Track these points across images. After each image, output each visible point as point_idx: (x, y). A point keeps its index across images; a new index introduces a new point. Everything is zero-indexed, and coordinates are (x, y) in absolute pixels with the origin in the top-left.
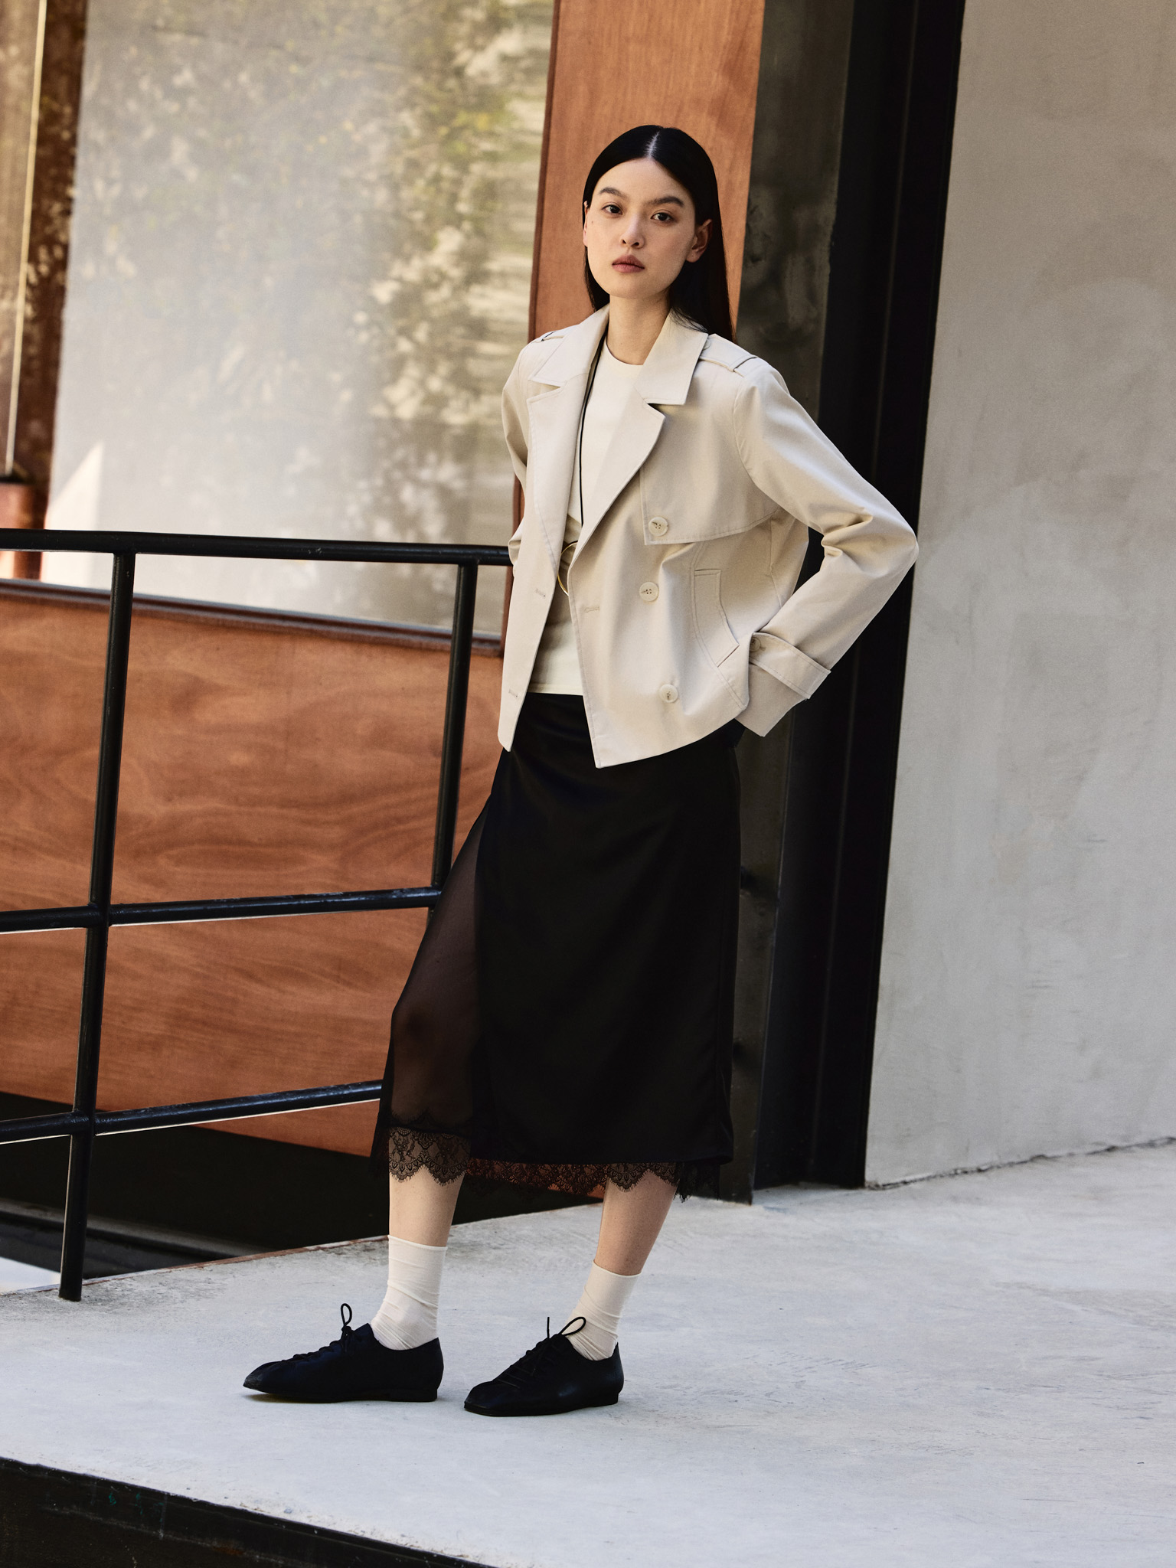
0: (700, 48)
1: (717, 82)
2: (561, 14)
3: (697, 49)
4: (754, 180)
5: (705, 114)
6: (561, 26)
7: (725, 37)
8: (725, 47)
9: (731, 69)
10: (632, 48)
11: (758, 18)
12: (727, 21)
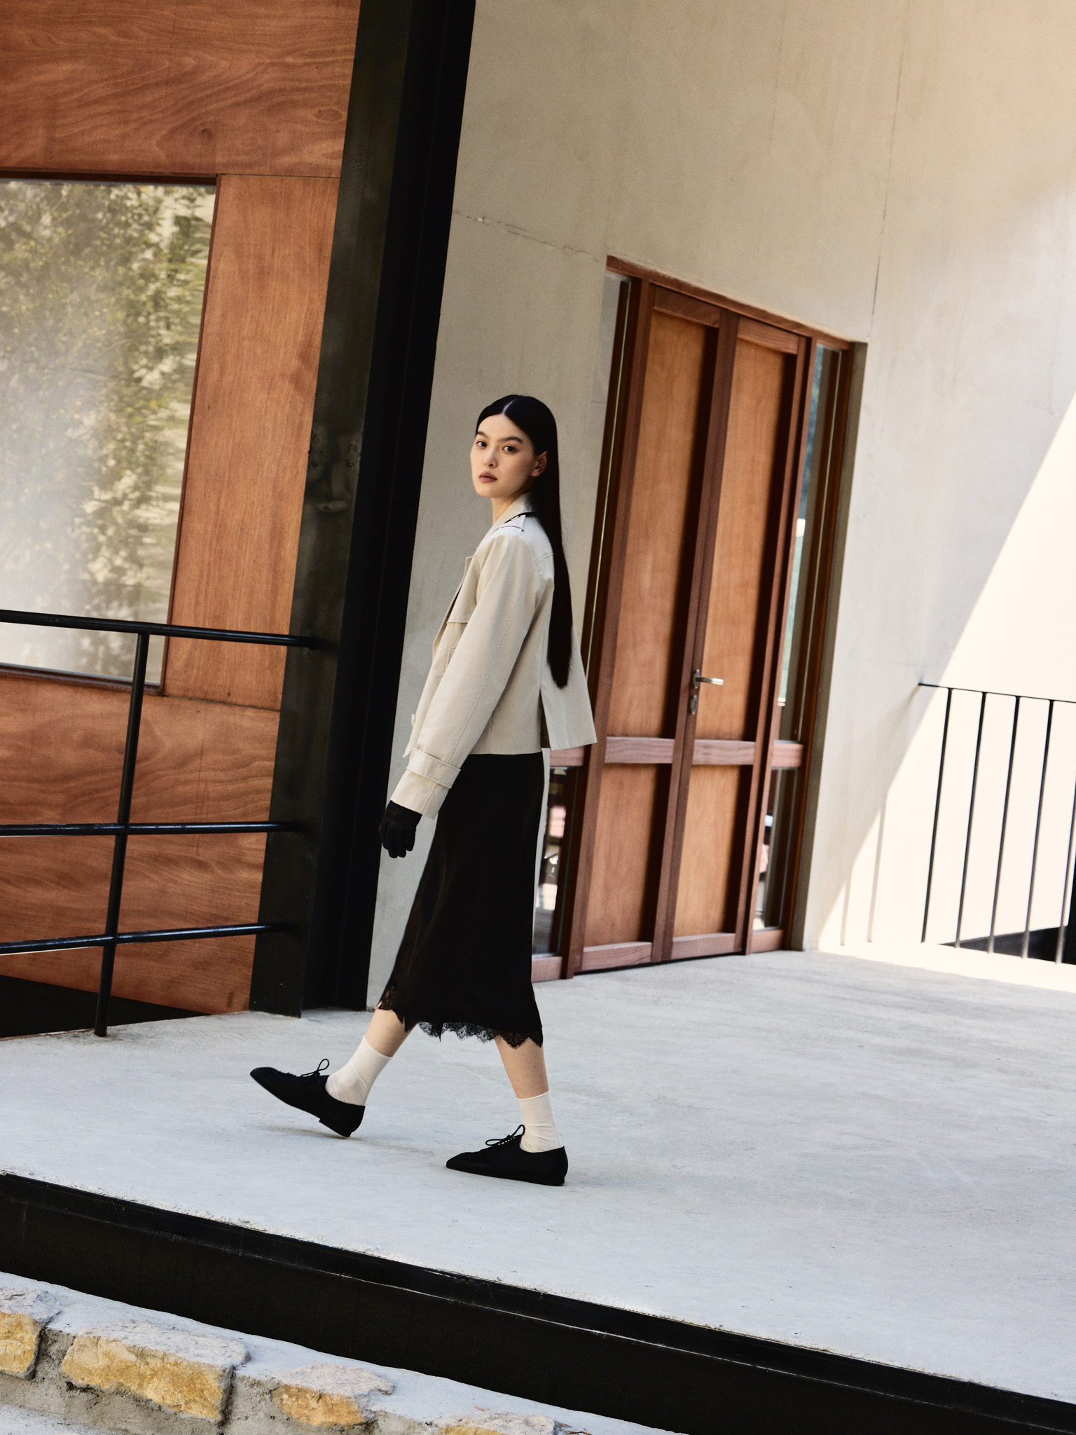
0: (286, 344)
1: (295, 363)
2: (205, 323)
3: (284, 344)
4: (315, 420)
5: (287, 382)
6: (205, 329)
7: (300, 338)
8: (300, 344)
9: (304, 357)
10: (246, 343)
11: (320, 328)
12: (302, 329)
